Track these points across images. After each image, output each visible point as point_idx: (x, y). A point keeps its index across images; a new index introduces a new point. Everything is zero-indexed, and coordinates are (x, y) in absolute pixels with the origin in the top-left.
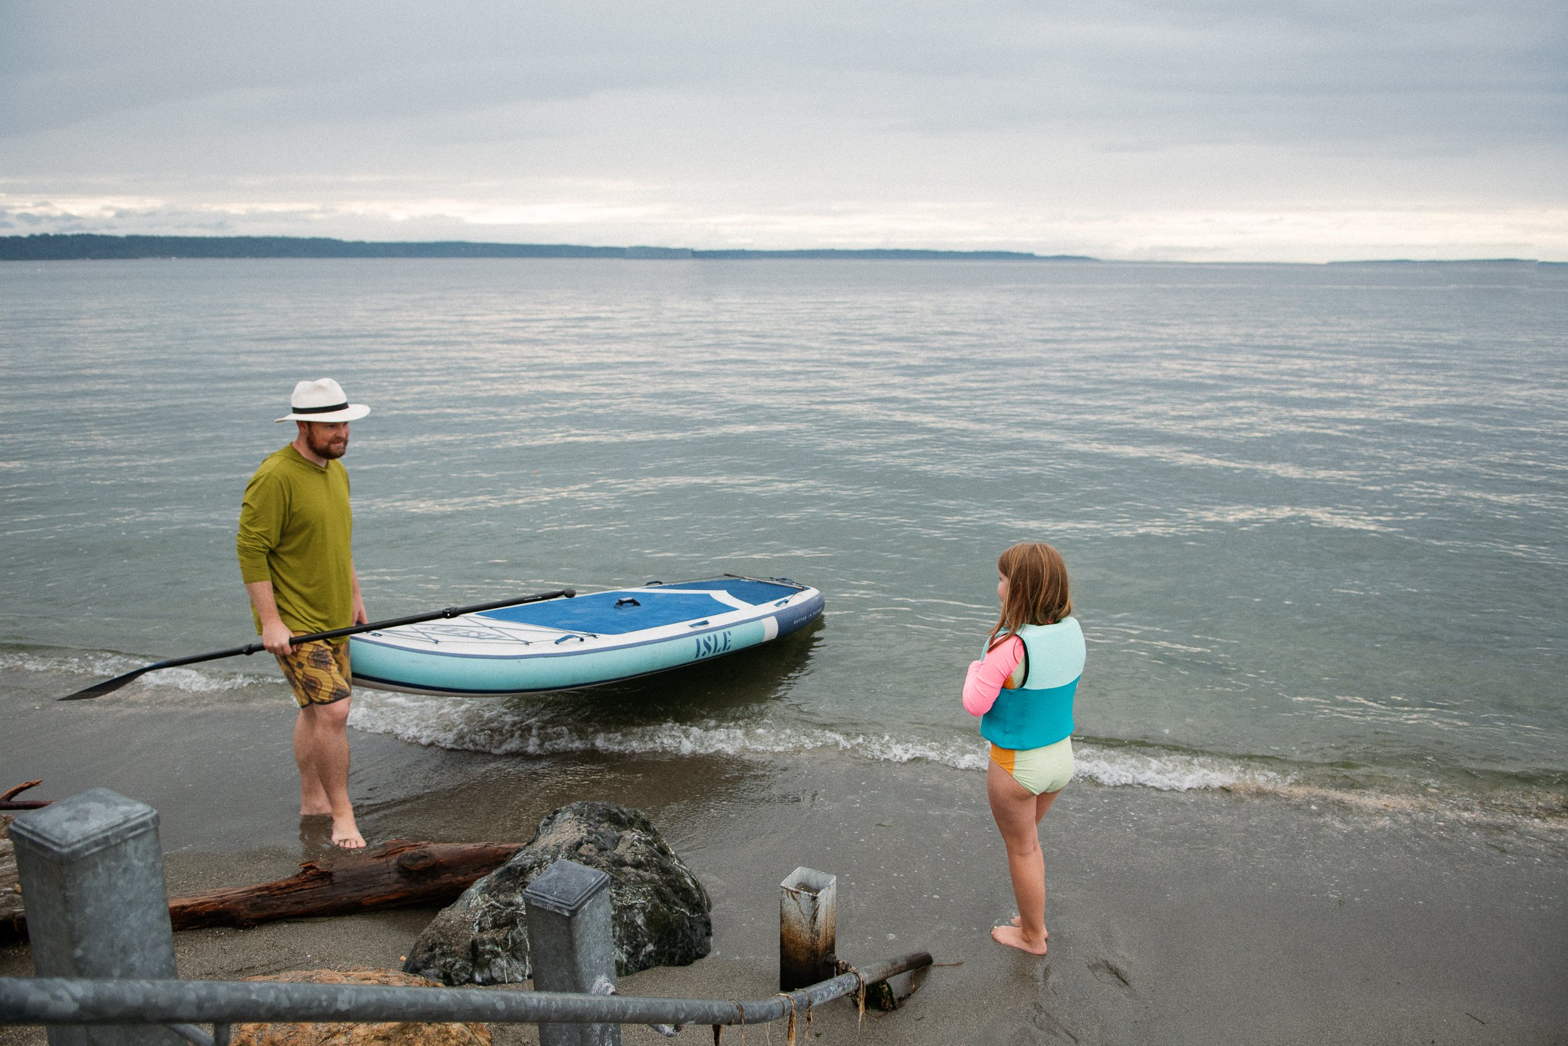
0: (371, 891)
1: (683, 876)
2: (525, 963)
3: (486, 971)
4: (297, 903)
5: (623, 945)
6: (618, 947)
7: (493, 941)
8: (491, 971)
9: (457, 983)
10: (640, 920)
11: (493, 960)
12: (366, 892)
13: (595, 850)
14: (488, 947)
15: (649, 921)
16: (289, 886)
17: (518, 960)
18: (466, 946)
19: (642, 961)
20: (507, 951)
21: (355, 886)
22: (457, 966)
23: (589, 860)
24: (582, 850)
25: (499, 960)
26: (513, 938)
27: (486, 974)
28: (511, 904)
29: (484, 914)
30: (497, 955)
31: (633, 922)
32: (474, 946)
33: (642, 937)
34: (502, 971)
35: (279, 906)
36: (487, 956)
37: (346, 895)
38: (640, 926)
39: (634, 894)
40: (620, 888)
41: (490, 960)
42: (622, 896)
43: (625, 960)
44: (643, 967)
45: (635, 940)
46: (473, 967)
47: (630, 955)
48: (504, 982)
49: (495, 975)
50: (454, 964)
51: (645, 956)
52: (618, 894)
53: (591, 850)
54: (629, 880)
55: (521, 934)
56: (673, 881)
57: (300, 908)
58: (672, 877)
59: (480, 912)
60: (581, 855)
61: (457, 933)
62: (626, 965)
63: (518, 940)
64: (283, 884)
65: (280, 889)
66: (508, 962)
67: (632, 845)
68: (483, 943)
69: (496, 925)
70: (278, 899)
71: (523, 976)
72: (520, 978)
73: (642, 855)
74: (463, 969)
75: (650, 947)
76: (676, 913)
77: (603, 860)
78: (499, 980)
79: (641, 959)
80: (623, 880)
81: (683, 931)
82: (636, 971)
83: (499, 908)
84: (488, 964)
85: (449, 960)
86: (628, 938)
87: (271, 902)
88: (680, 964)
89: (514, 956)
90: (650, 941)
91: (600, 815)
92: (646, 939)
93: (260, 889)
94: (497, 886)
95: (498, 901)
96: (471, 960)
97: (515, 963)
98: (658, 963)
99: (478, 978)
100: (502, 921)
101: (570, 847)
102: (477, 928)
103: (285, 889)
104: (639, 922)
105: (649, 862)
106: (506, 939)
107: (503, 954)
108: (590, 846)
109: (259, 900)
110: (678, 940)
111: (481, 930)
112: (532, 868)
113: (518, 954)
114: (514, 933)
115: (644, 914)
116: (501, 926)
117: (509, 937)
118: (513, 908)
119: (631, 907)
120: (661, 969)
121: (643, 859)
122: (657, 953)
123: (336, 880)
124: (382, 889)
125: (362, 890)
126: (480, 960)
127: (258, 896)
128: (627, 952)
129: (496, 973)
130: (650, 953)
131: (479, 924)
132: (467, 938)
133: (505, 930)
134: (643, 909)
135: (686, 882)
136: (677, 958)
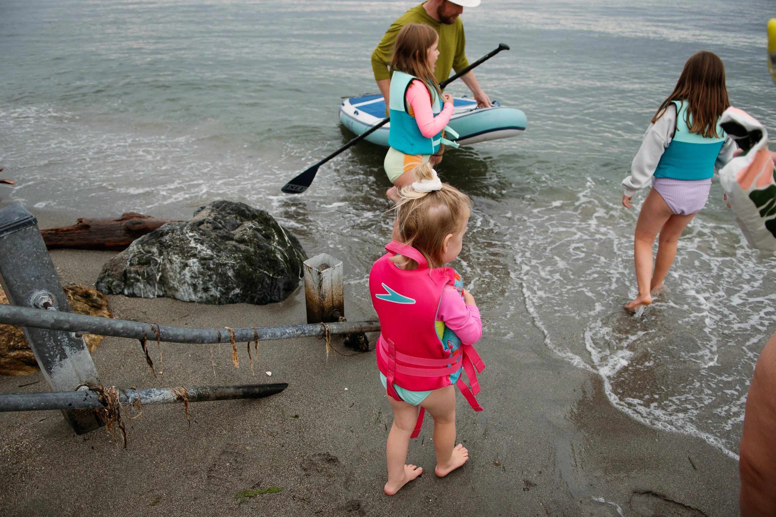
0: (110, 239)
1: (274, 252)
2: (155, 288)
3: (131, 289)
4: (69, 240)
5: (218, 286)
6: (214, 287)
7: (137, 272)
8: (133, 289)
9: (114, 293)
10: (230, 273)
11: (135, 283)
12: (107, 239)
13: (211, 228)
14: (133, 275)
15: (238, 274)
16: (68, 230)
17: (150, 285)
18: (120, 273)
19: (231, 298)
20: (145, 279)
21: (102, 235)
22: (114, 283)
23: (204, 233)
24: (202, 227)
25: (139, 284)
26: (147, 272)
27: (131, 291)
28: (149, 252)
29: (134, 256)
30: (138, 280)
31: (225, 274)
32: (125, 273)
33: (232, 284)
34: (140, 290)
35: (60, 240)
36: (132, 281)
37: (97, 239)
38: (230, 277)
39: (228, 257)
40: (219, 252)
41: (133, 283)
42: (220, 257)
43: (219, 296)
44: (232, 301)
45: (227, 285)
46: (125, 285)
47: (222, 293)
48: (141, 297)
49: (136, 292)
50: (112, 282)
51: (234, 295)
52: (217, 256)
53: (208, 227)
54: (227, 248)
55: (152, 270)
56: (263, 254)
57: (71, 243)
58: (264, 251)
59: (132, 254)
60: (200, 229)
61: (117, 265)
62: (219, 299)
63: (151, 274)
64: (65, 229)
65: (63, 231)
66: (144, 286)
67: (245, 230)
68: (130, 272)
69: (140, 264)
70: (60, 236)
71: (154, 295)
72: (152, 296)
73: (248, 236)
74: (118, 285)
75: (237, 291)
76: (260, 273)
77: (213, 235)
78: (138, 295)
79: (230, 296)
80: (222, 247)
81: (262, 284)
82: (227, 303)
83: (142, 253)
84: (131, 285)
85: (110, 279)
86: (222, 283)
87: (56, 237)
88: (257, 303)
89: (148, 283)
90: (238, 287)
91: (232, 210)
92: (235, 286)
93: (52, 230)
94: (148, 241)
95: (143, 249)
96: (123, 281)
97: (149, 287)
98: (243, 301)
99: (126, 292)
100: (142, 261)
101: (194, 223)
102: (129, 263)
103: (67, 231)
104: (230, 274)
105: (251, 241)
106: (144, 272)
107: (142, 281)
108: (209, 225)
109: (49, 236)
110: (258, 290)
111: (131, 265)
112: (167, 233)
113: (151, 282)
114: (149, 269)
115: (234, 270)
116: (143, 264)
117: (145, 271)
118: (150, 254)
119: (225, 265)
120: (245, 305)
121: (247, 239)
122: (242, 295)
123: (91, 229)
124: (116, 238)
125: (105, 238)
126: (128, 282)
127: (49, 234)
128: (220, 291)
129: (136, 291)
130: (237, 294)
131: (130, 261)
132: (122, 268)
133: (145, 267)
134: (233, 267)
135: (276, 257)
136: (256, 300)
